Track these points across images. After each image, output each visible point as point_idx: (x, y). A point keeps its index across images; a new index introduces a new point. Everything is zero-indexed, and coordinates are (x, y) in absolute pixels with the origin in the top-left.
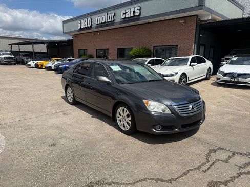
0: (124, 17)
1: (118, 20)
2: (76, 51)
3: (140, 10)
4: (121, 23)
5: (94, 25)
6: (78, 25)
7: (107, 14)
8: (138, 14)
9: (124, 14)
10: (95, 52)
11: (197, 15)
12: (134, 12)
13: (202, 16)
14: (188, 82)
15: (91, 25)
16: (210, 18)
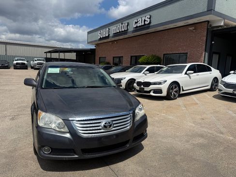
0: (136, 26)
1: (131, 29)
2: (97, 59)
3: (150, 18)
4: (134, 31)
5: (111, 35)
6: (98, 35)
7: (122, 24)
8: (148, 22)
9: (136, 23)
10: (112, 60)
11: (208, 22)
12: (145, 21)
13: (214, 21)
14: (182, 92)
15: (109, 35)
16: (222, 24)
